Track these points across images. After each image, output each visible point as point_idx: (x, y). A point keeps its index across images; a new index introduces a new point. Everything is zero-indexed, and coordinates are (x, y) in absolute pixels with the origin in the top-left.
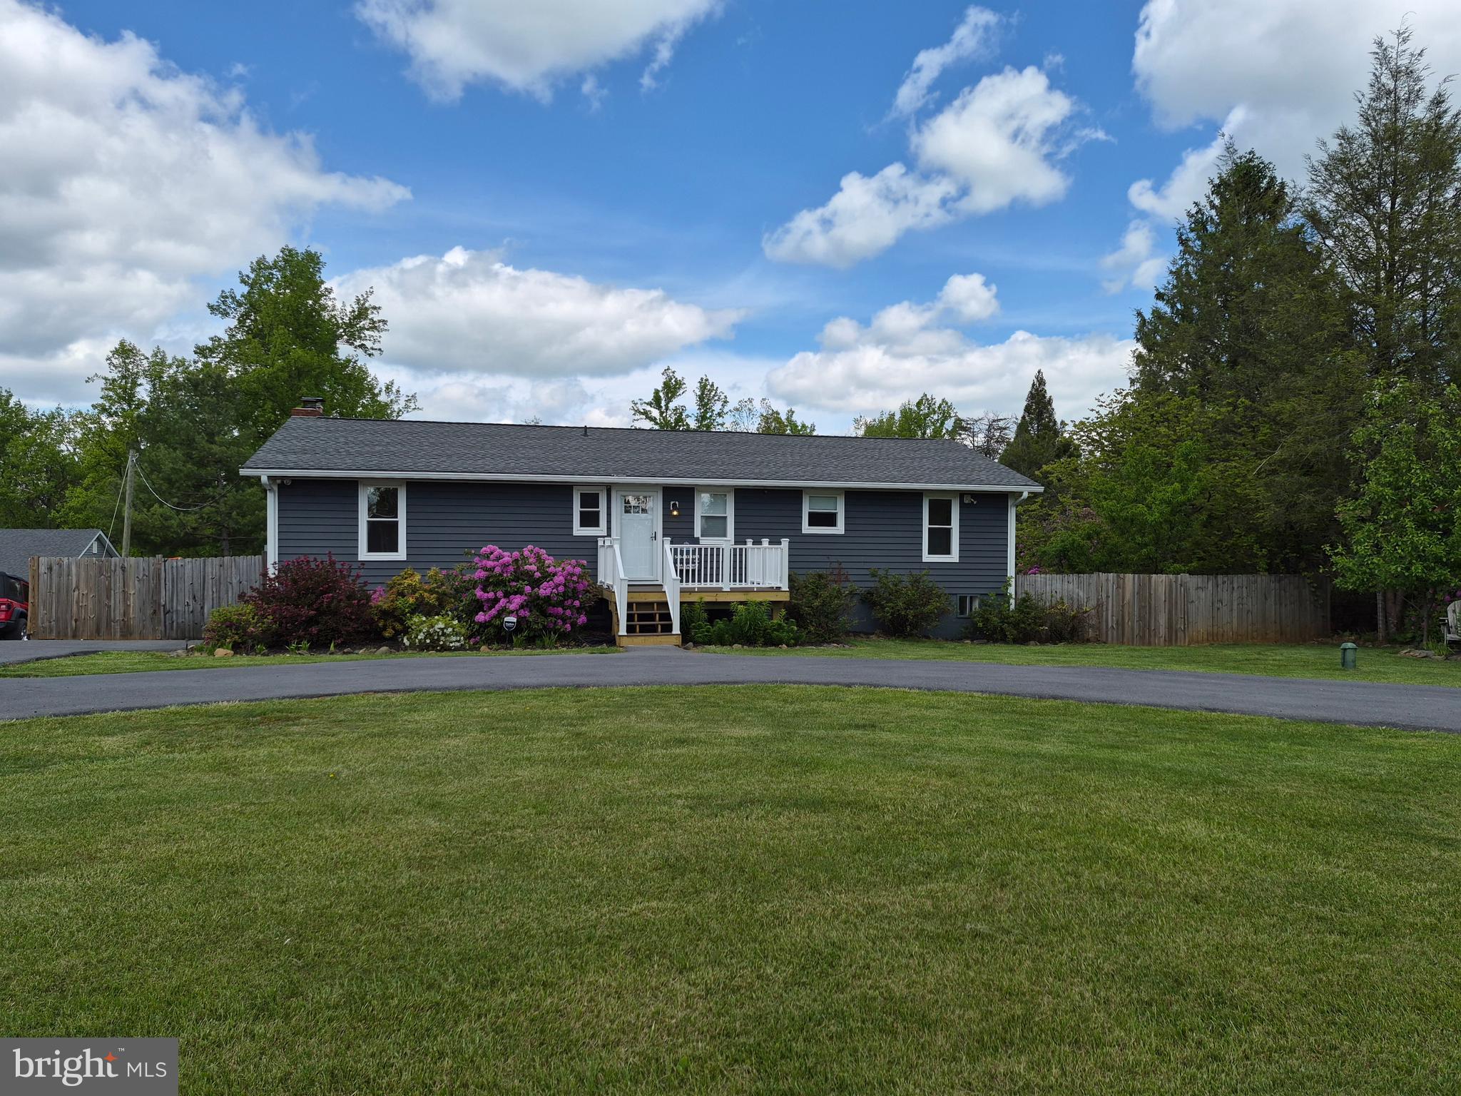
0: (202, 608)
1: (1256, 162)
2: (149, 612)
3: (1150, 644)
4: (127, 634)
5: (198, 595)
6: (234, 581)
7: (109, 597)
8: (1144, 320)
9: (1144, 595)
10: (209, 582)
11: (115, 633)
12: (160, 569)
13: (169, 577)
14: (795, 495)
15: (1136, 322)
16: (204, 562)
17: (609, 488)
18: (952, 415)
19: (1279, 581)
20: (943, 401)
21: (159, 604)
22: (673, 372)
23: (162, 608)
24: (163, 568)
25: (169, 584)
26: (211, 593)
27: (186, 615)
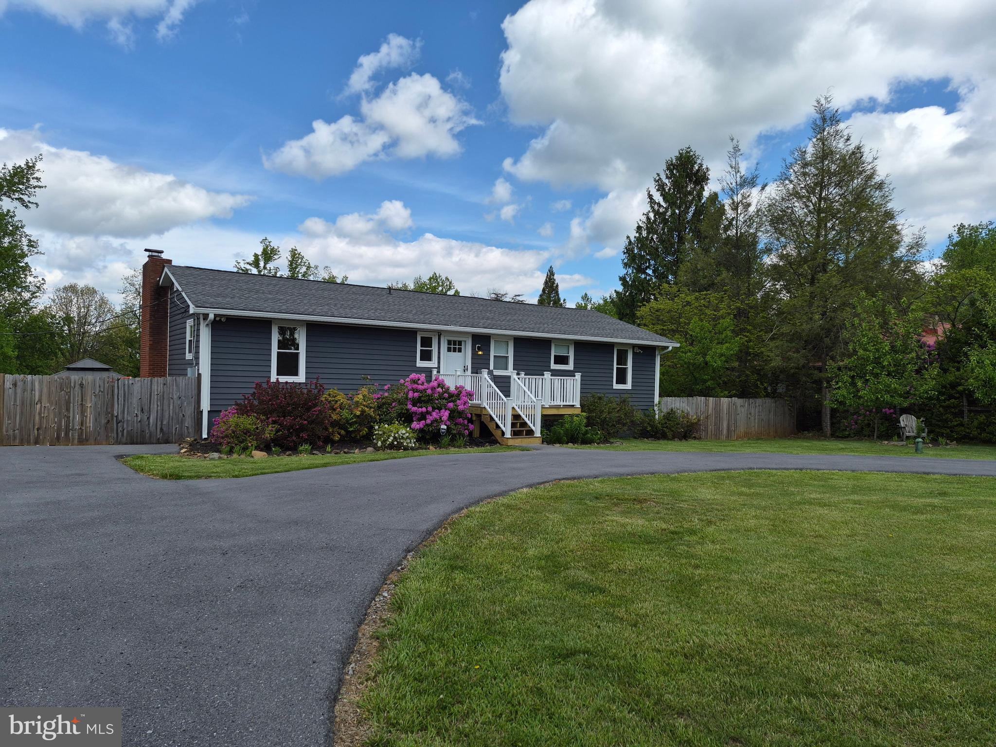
0: (148, 418)
2: (104, 421)
3: (719, 439)
4: (83, 440)
5: (146, 408)
6: (175, 397)
7: (68, 410)
10: (154, 397)
11: (73, 439)
12: (113, 387)
13: (121, 392)
14: (546, 343)
16: (151, 381)
17: (439, 333)
19: (776, 402)
21: (112, 415)
22: (270, 242)
23: (115, 418)
24: (116, 385)
25: (121, 399)
26: (156, 406)
27: (135, 425)
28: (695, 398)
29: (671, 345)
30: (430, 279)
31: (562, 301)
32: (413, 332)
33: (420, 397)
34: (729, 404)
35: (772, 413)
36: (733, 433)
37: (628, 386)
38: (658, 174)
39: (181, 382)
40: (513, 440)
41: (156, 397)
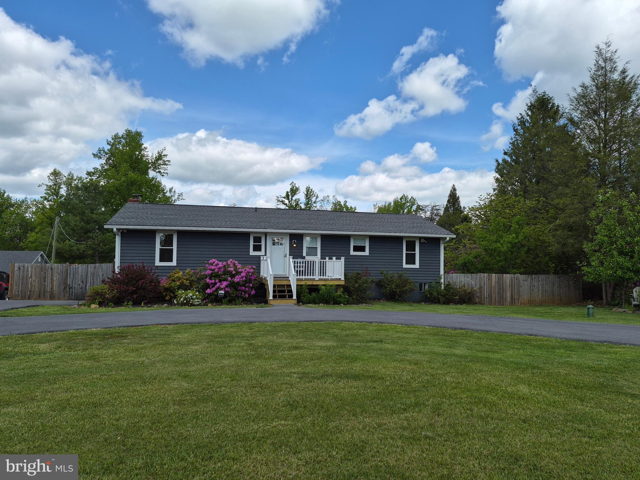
0: (86, 286)
1: (547, 96)
2: (62, 287)
3: (503, 305)
4: (52, 297)
5: (84, 281)
6: (100, 275)
7: (45, 281)
8: (499, 163)
9: (500, 284)
10: (89, 275)
11: (47, 297)
12: (68, 269)
13: (72, 273)
14: (347, 238)
15: (495, 164)
16: (87, 266)
17: (266, 234)
18: (416, 203)
19: (559, 278)
20: (412, 197)
21: (67, 284)
22: (295, 184)
23: (68, 286)
24: (69, 268)
25: (72, 275)
26: (90, 280)
27: (79, 289)
29: (449, 236)
30: (401, 199)
32: (247, 235)
34: (512, 279)
35: (556, 286)
37: (417, 266)
39: (103, 266)
40: (274, 301)
41: (90, 274)
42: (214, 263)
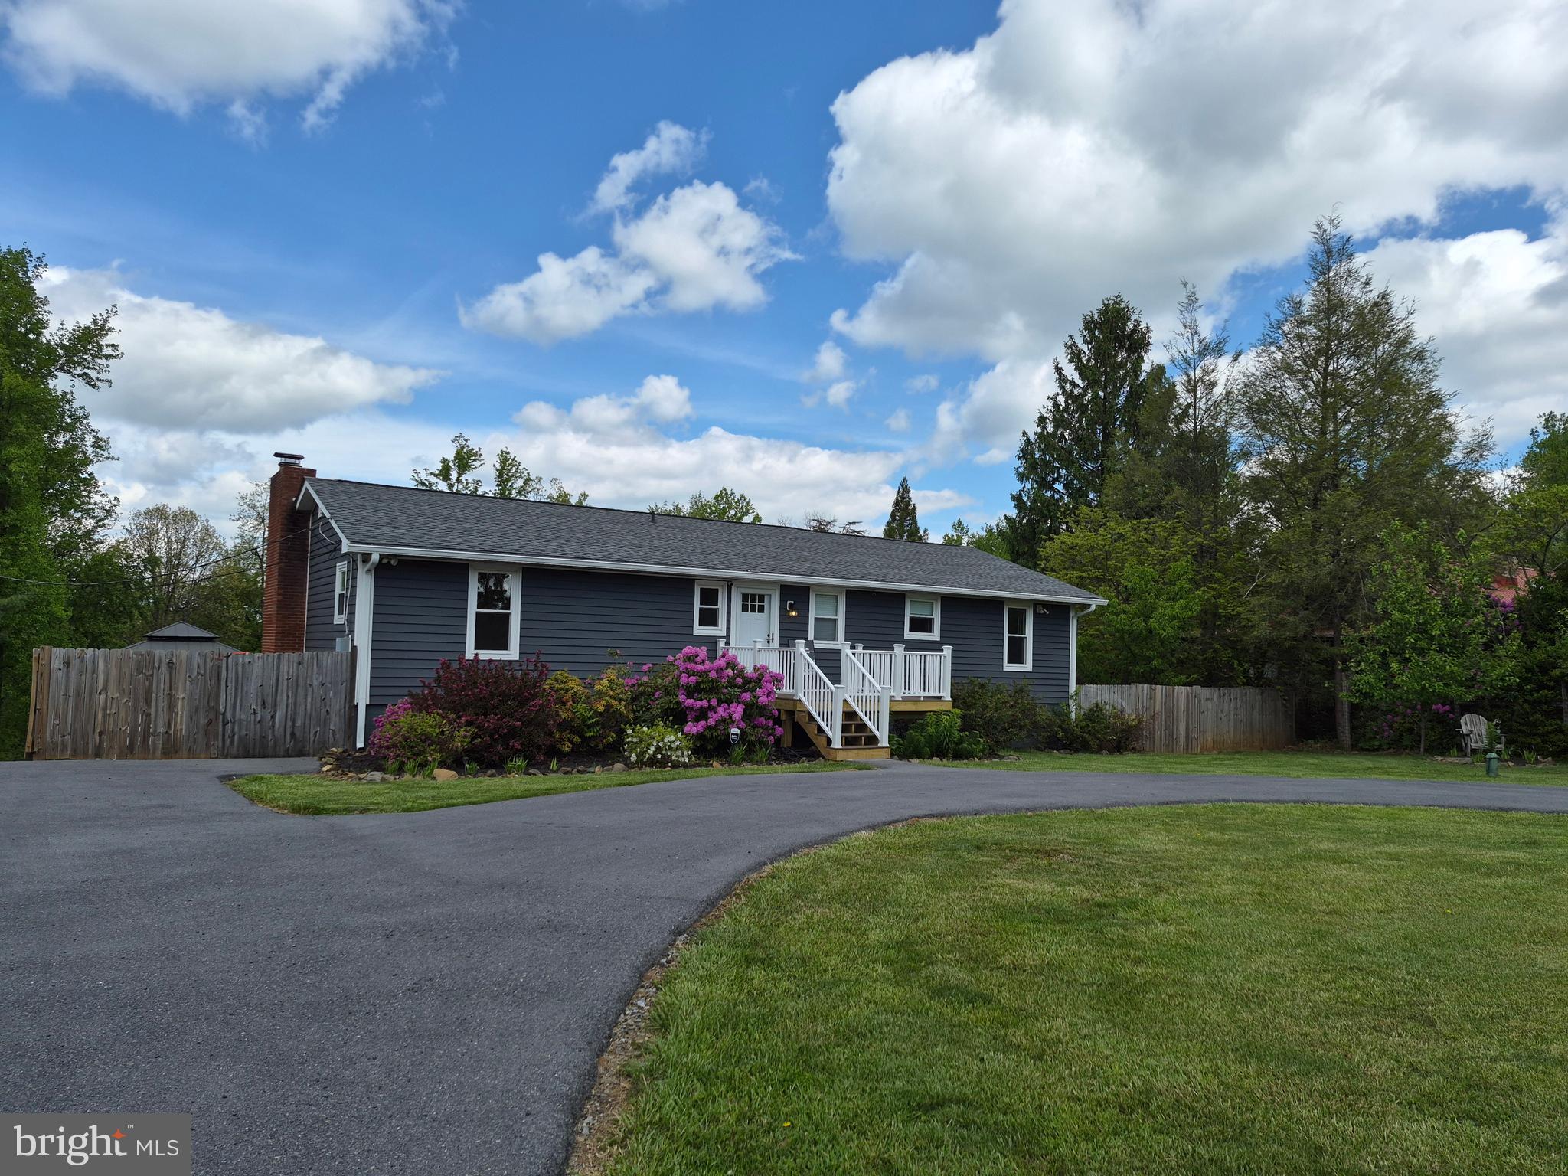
0: (273, 717)
2: (203, 721)
3: (1172, 751)
4: (170, 751)
5: (270, 700)
6: (315, 683)
7: (148, 703)
9: (1169, 706)
10: (284, 684)
11: (155, 749)
12: (219, 667)
13: (232, 675)
14: (897, 599)
16: (279, 658)
17: (730, 583)
18: (751, 511)
19: (1262, 693)
20: (742, 496)
21: (217, 712)
22: (466, 441)
23: (221, 717)
24: (224, 665)
25: (231, 686)
26: (285, 698)
27: (252, 726)
28: (1133, 686)
29: (1095, 602)
30: (716, 498)
31: (922, 532)
32: (688, 582)
33: (698, 683)
34: (1188, 696)
35: (1256, 713)
36: (1194, 742)
37: (1028, 666)
38: (1070, 336)
39: (325, 659)
40: (845, 753)
42: (697, 656)
